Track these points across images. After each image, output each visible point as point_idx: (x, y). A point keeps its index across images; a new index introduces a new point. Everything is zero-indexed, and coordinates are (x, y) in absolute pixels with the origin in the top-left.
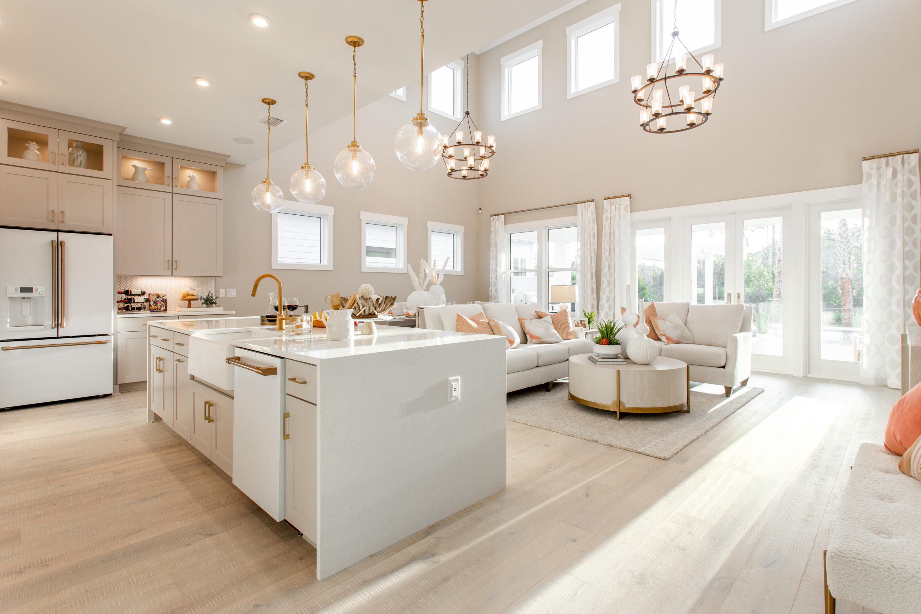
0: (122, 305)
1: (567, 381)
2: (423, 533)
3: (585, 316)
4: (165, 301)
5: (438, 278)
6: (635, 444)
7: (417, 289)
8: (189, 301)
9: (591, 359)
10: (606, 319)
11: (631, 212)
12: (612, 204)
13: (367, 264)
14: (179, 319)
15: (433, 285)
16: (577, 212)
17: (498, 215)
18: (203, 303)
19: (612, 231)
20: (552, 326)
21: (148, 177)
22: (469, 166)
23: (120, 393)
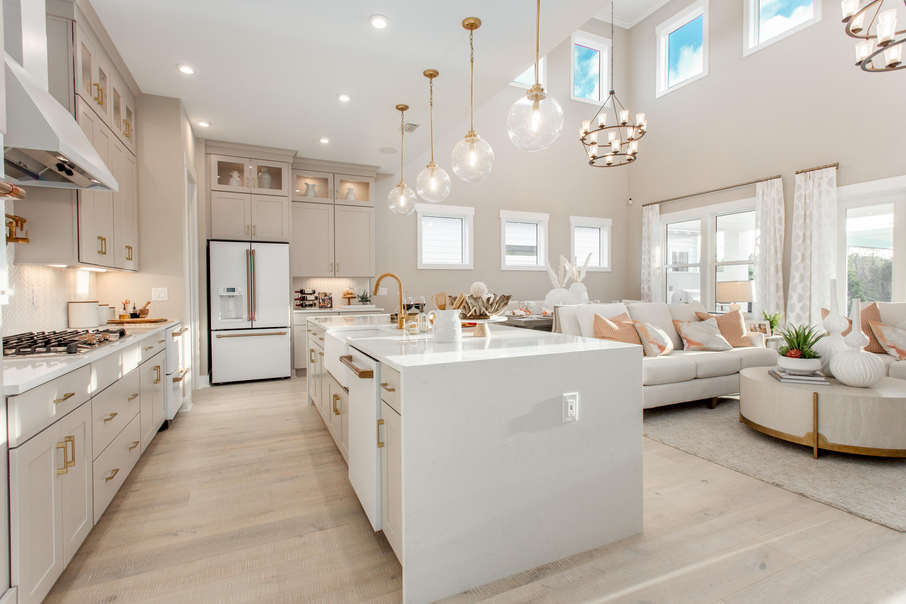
0: (299, 302)
1: (737, 398)
2: (529, 575)
3: (766, 318)
4: (331, 299)
5: (579, 275)
6: (845, 499)
7: (555, 287)
8: (349, 299)
9: (772, 374)
10: (797, 322)
11: (838, 186)
12: (809, 178)
13: (506, 262)
14: (339, 315)
15: (574, 283)
16: (756, 192)
17: (652, 204)
18: (360, 301)
19: (808, 212)
20: (718, 330)
21: (316, 192)
22: (613, 151)
23: (296, 377)
